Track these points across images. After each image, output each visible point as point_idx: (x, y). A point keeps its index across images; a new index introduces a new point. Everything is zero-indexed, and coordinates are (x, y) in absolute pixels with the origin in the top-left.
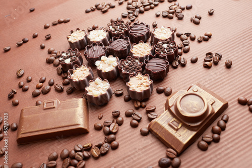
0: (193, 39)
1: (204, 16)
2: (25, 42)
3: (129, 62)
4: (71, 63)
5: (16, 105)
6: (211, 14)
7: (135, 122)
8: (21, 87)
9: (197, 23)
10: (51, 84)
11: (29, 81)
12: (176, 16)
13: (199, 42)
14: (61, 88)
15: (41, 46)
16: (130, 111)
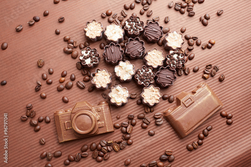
0: (198, 45)
1: (213, 16)
2: (37, 21)
3: (144, 71)
4: (92, 64)
5: (44, 98)
6: (219, 15)
7: (145, 125)
8: (44, 79)
9: (205, 25)
10: (73, 80)
11: (51, 73)
12: (188, 11)
13: (203, 49)
14: (83, 86)
15: (56, 31)
16: (142, 115)
